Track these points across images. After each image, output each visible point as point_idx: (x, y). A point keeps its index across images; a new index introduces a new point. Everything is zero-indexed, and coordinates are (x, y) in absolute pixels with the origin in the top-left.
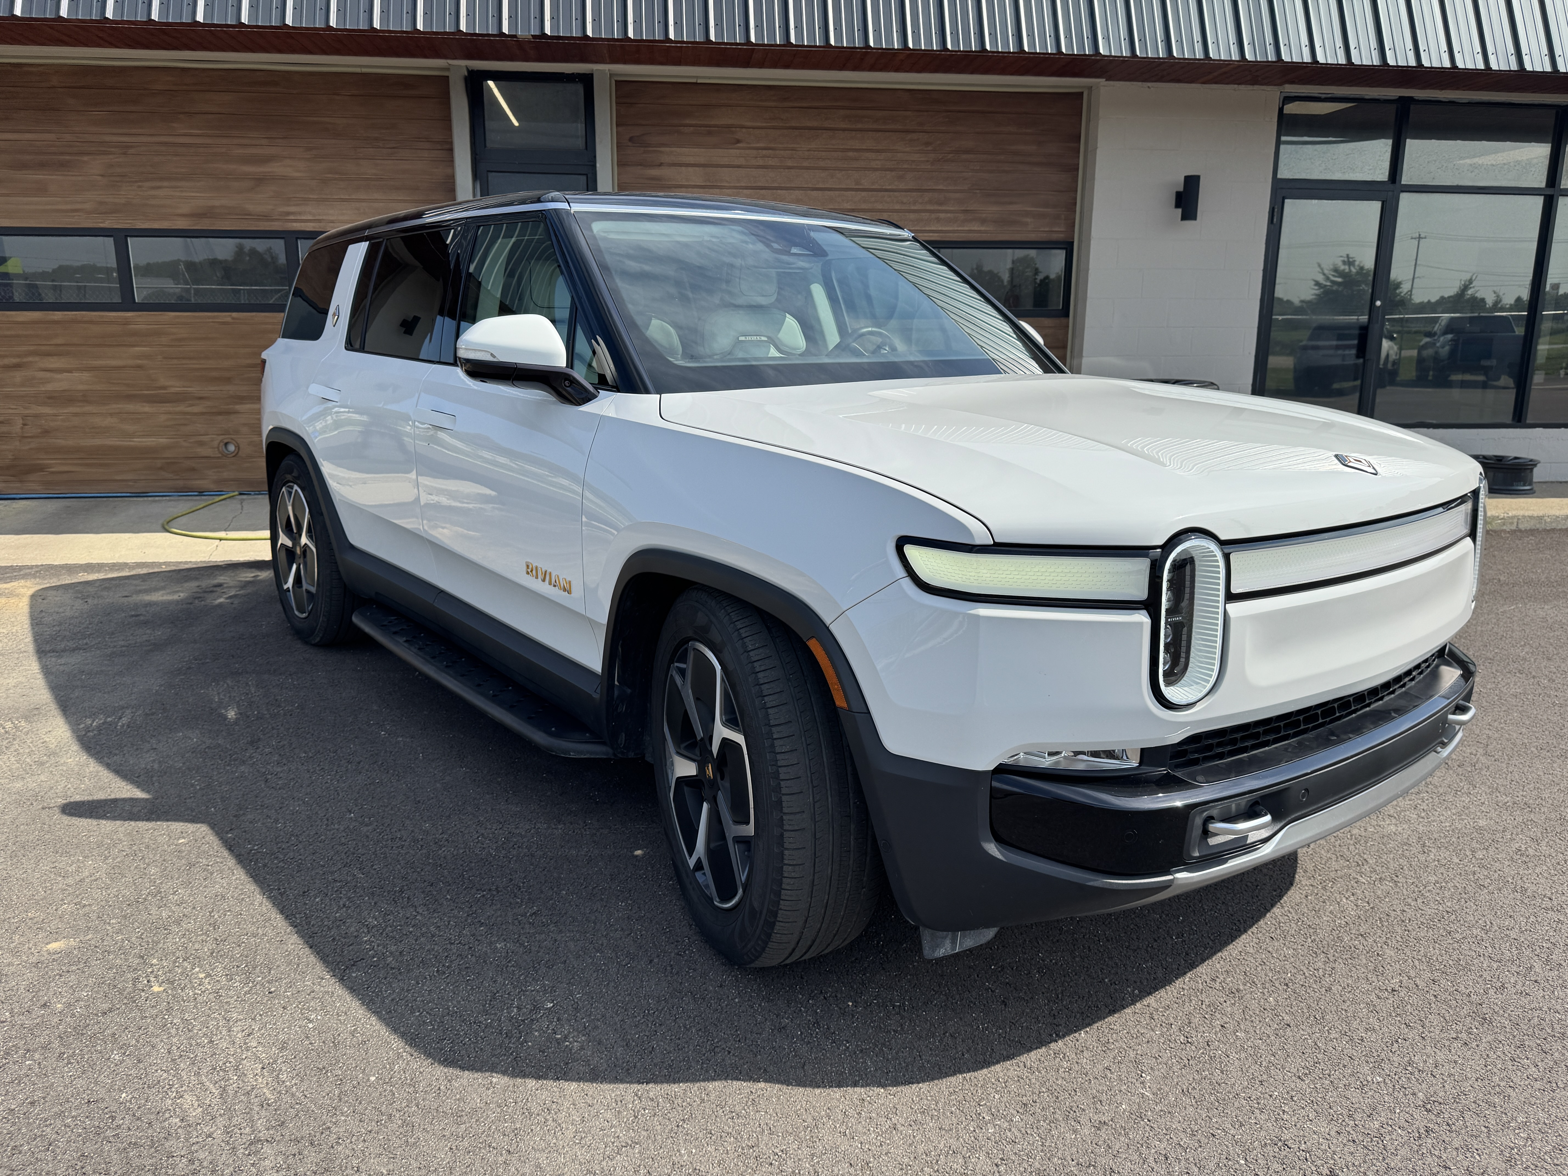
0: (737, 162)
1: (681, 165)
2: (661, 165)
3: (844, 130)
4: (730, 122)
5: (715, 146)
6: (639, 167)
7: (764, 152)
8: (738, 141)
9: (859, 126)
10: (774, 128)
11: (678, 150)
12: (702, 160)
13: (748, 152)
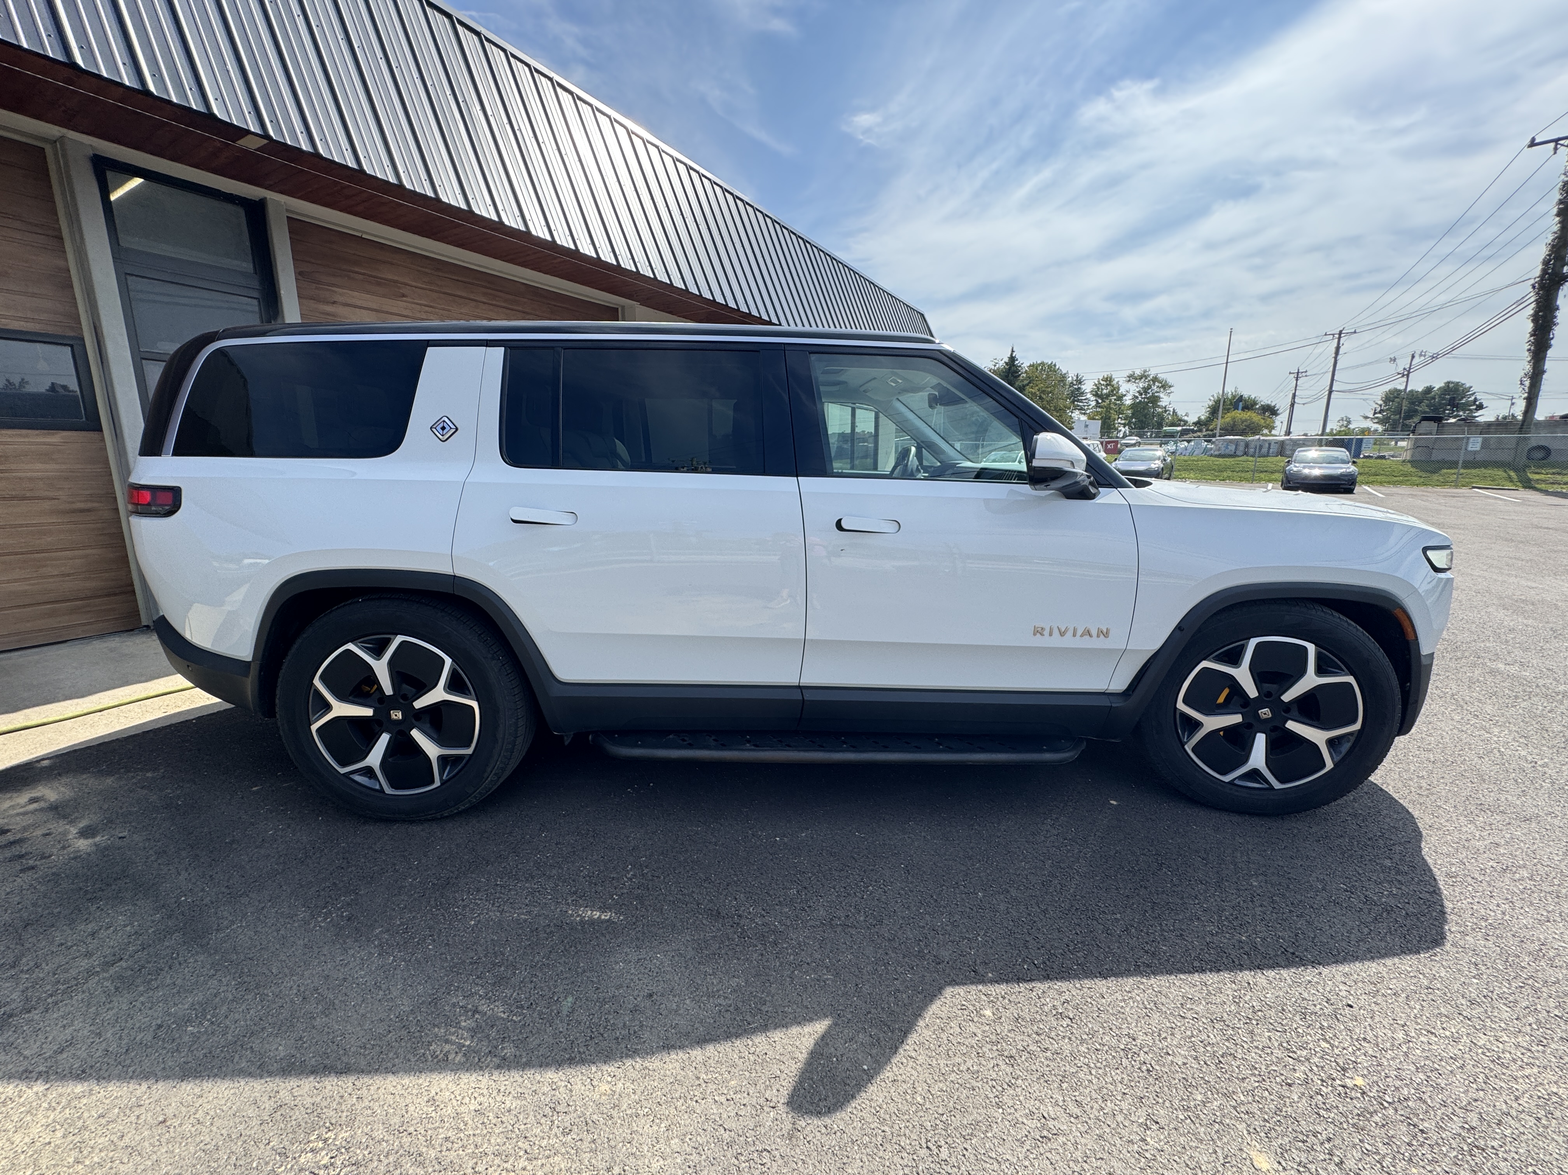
0: (405, 313)
1: (356, 307)
2: (334, 303)
3: (484, 303)
4: (396, 278)
5: (384, 296)
6: (312, 301)
7: (427, 308)
8: (404, 296)
9: (494, 302)
10: (431, 290)
11: (350, 292)
12: (375, 306)
13: (413, 306)
